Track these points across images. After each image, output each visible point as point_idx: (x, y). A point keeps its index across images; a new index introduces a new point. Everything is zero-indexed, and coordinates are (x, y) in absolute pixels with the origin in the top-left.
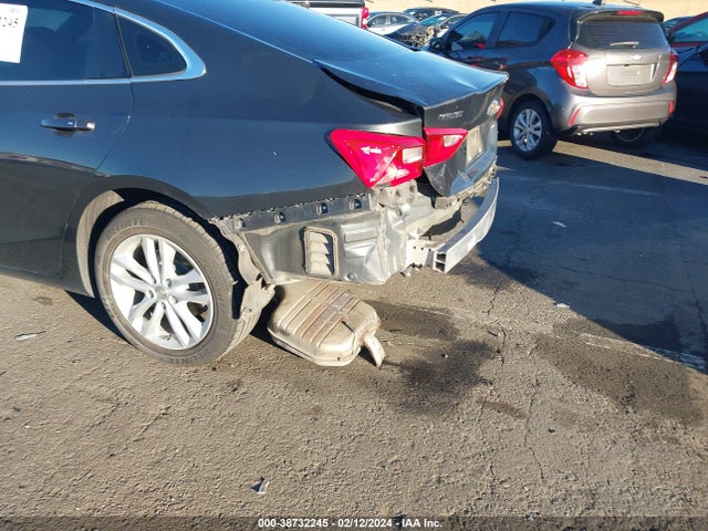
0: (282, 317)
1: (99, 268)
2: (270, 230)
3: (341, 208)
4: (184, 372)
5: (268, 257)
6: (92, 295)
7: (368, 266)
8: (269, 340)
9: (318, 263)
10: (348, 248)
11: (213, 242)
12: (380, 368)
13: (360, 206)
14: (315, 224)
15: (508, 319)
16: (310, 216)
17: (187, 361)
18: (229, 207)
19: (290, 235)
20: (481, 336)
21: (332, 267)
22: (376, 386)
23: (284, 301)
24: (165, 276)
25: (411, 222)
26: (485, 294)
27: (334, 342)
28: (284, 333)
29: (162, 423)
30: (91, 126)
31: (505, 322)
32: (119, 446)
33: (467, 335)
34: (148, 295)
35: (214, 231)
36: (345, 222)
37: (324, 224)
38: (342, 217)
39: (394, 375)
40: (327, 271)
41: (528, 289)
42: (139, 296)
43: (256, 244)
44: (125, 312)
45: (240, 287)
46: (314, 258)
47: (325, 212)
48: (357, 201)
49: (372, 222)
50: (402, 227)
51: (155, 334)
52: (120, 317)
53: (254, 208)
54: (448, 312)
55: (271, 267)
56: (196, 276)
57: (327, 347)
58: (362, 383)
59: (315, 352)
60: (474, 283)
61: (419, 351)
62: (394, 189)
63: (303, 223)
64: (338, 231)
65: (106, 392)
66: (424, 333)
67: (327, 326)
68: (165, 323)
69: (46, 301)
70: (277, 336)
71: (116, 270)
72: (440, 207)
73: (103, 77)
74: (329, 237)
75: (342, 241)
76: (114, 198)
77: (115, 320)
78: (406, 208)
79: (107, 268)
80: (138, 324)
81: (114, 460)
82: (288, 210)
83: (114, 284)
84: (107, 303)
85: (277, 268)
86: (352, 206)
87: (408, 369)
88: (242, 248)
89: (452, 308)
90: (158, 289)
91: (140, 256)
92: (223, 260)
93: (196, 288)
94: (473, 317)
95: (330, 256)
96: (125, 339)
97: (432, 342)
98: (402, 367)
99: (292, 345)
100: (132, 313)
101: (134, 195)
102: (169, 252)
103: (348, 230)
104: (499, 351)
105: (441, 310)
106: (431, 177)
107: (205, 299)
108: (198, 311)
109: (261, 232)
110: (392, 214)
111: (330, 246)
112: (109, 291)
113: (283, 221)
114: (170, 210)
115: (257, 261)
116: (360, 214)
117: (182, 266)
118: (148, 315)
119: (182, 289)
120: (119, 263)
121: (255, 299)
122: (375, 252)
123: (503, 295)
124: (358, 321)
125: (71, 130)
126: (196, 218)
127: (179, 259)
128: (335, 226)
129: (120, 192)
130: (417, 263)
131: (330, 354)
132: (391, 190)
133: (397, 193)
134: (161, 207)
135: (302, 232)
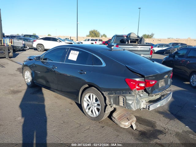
0: (114, 115)
1: (82, 98)
2: (113, 95)
3: (126, 93)
4: (94, 122)
5: (112, 101)
6: (80, 103)
7: (131, 106)
8: (111, 119)
9: (121, 104)
10: (127, 101)
11: (102, 96)
12: (134, 131)
13: (130, 93)
14: (121, 95)
15: (171, 127)
16: (120, 94)
17: (94, 120)
18: (106, 90)
19: (116, 97)
20: (162, 129)
21: (124, 105)
22: (132, 134)
23: (116, 111)
24: (93, 102)
25: (143, 98)
26: (167, 120)
27: (124, 122)
28: (114, 118)
29: (88, 130)
30: (85, 73)
31: (169, 127)
32: (80, 132)
33: (158, 128)
34: (90, 105)
35: (103, 94)
36: (127, 96)
37: (123, 96)
38: (126, 95)
39: (137, 132)
40: (123, 105)
41: (179, 121)
42: (88, 105)
43: (110, 98)
44: (85, 108)
45: (106, 106)
46: (120, 102)
47: (123, 93)
48: (129, 92)
49: (133, 97)
50: (141, 99)
51: (90, 113)
52: (84, 108)
53: (110, 91)
54: (155, 122)
55: (112, 103)
56: (99, 103)
57: (123, 123)
58: (129, 132)
59: (120, 123)
60: (165, 117)
61: (145, 129)
62: (138, 91)
63: (119, 95)
64: (125, 98)
65: (79, 123)
66: (148, 125)
67: (124, 118)
68: (92, 111)
69: (72, 104)
70: (113, 118)
71: (85, 99)
72: (150, 96)
73: (89, 65)
74: (123, 98)
75: (126, 100)
76: (87, 86)
77: (83, 109)
78: (142, 95)
79: (83, 98)
80: (87, 111)
81: (78, 134)
82: (116, 92)
83: (84, 102)
84: (82, 105)
85: (113, 103)
86: (128, 93)
87: (141, 132)
88: (107, 98)
89: (157, 122)
90: (91, 104)
91: (90, 97)
92: (104, 100)
93: (98, 105)
94: (161, 125)
95: (124, 102)
96: (84, 113)
97: (149, 128)
98: (140, 131)
99: (116, 121)
100: (86, 108)
101: (90, 86)
102: (94, 97)
103: (128, 98)
104: (165, 133)
105: (154, 121)
106: (147, 90)
107: (100, 107)
108: (98, 110)
109: (111, 95)
110: (138, 96)
111: (124, 100)
112: (83, 103)
113: (115, 94)
114: (96, 89)
115: (110, 101)
116: (130, 95)
117: (96, 100)
118: (89, 109)
119: (96, 105)
120: (86, 98)
121: (109, 109)
122: (133, 103)
123: (172, 121)
124: (131, 119)
125: (82, 73)
126: (100, 91)
127: (96, 99)
128: (125, 96)
129: (88, 85)
130: (144, 108)
131: (123, 125)
132: (137, 91)
133: (139, 92)
134: (95, 88)
135: (119, 97)
